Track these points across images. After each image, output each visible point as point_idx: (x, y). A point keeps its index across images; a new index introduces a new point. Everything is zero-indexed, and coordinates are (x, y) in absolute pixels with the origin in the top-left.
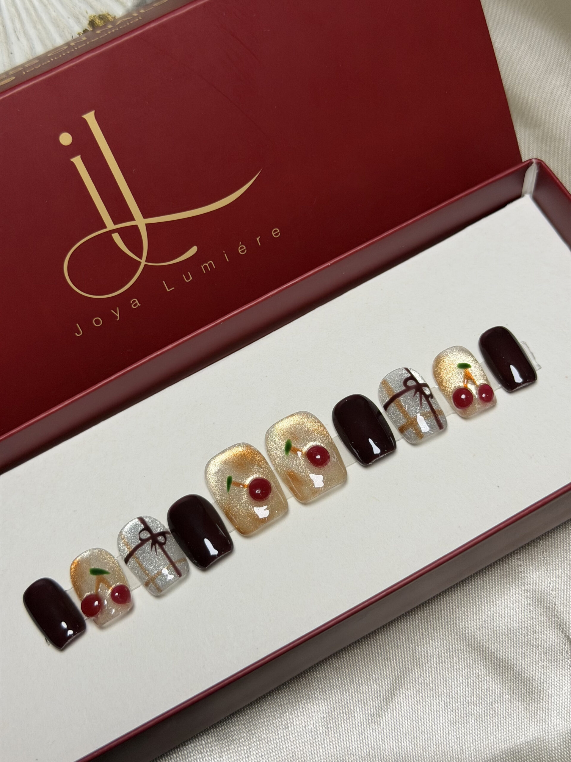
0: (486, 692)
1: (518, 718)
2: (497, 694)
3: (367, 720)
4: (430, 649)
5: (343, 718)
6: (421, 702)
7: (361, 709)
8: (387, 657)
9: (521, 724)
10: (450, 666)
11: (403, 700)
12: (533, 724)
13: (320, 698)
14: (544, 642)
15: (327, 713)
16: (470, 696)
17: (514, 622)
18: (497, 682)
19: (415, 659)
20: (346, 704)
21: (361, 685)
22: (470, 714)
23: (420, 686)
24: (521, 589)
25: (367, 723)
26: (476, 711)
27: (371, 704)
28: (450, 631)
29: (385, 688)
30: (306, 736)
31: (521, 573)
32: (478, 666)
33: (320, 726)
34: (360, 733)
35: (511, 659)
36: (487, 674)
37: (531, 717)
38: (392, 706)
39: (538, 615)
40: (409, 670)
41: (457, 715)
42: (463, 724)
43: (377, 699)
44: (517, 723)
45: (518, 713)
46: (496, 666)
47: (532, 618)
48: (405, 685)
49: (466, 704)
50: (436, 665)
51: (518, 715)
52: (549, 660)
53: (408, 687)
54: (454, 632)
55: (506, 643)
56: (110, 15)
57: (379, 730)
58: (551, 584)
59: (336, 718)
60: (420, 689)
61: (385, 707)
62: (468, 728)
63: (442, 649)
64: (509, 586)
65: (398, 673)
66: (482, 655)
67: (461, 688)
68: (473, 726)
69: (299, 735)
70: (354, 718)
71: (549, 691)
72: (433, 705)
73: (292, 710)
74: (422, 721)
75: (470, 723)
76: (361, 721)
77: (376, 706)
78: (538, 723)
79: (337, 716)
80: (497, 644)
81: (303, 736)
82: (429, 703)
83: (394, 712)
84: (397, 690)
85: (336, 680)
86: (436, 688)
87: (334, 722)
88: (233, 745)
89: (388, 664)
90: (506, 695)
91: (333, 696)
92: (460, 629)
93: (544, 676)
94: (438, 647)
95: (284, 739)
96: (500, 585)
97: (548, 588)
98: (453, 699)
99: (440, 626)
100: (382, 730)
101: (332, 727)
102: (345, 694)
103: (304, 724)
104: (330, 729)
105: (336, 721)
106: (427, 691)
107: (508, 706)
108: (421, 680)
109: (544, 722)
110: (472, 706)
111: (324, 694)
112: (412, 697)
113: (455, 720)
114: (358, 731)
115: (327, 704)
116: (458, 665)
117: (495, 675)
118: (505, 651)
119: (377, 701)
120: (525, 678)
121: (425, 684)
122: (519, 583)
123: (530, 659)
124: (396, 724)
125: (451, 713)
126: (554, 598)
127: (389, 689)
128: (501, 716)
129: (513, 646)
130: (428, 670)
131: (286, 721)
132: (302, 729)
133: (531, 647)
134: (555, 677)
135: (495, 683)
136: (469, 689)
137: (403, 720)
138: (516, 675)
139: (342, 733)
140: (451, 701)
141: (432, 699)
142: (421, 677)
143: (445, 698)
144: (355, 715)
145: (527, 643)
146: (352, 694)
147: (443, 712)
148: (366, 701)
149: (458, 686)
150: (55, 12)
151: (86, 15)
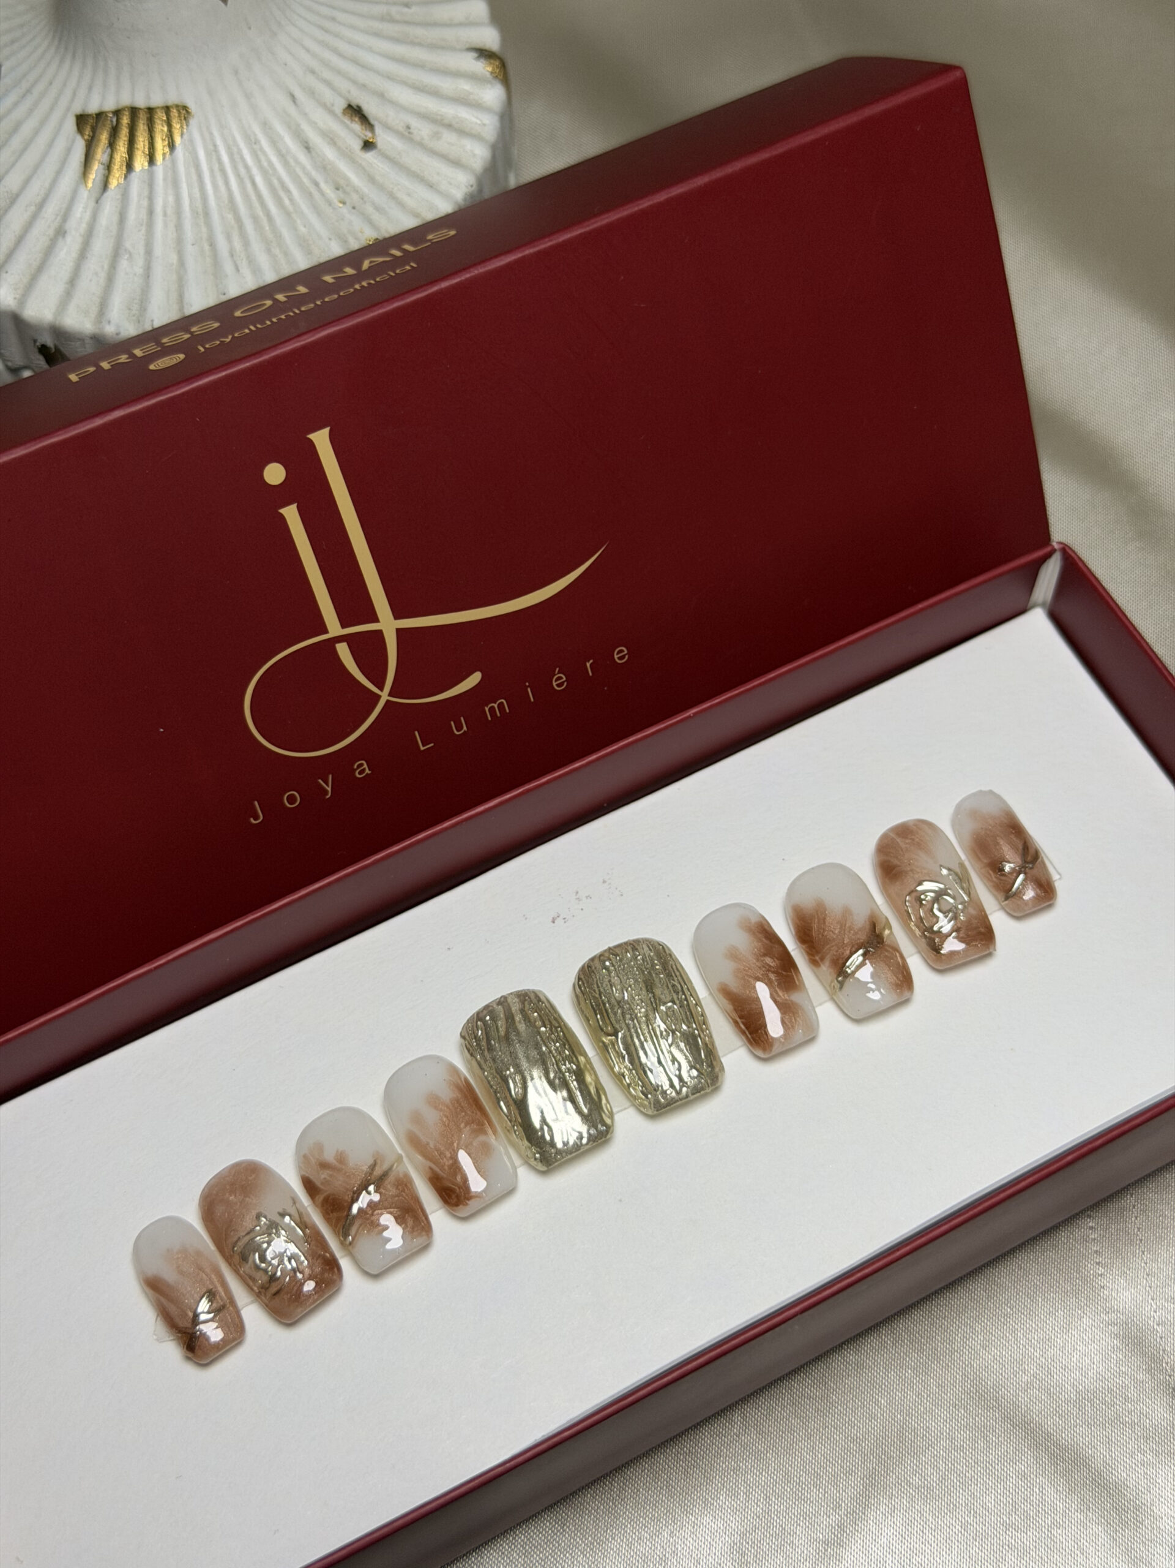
0: (1038, 1505)
1: (1098, 1556)
2: (1058, 1509)
3: (816, 1551)
4: (933, 1424)
6: (917, 1521)
7: (805, 1530)
8: (852, 1435)
10: (970, 1456)
11: (884, 1517)
14: (1145, 1419)
15: (740, 1535)
16: (1009, 1513)
17: (1088, 1379)
18: (1058, 1488)
21: (804, 1486)
22: (1009, 1546)
23: (915, 1491)
25: (815, 1557)
26: (1021, 1540)
27: (823, 1522)
29: (850, 1494)
31: (1102, 1290)
32: (1023, 1457)
35: (1084, 1447)
36: (1041, 1473)
38: (863, 1527)
39: (1133, 1368)
40: (895, 1461)
42: (996, 1563)
43: (834, 1513)
46: (1057, 1458)
48: (888, 1488)
49: (1001, 1527)
51: (1098, 1551)
53: (892, 1493)
54: (977, 1394)
55: (1075, 1418)
58: (1156, 1312)
60: (915, 1497)
61: (849, 1529)
63: (955, 1425)
64: (1079, 1312)
65: (874, 1465)
66: (1029, 1438)
67: (991, 1498)
71: (1154, 1508)
72: (939, 1527)
73: (674, 1527)
74: (919, 1557)
76: (805, 1552)
77: (833, 1525)
80: (1057, 1420)
82: (932, 1523)
83: (866, 1538)
84: (873, 1497)
85: (758, 1473)
86: (945, 1495)
89: (855, 1448)
90: (1076, 1513)
91: (751, 1504)
92: (989, 1388)
93: (1145, 1481)
94: (948, 1421)
96: (1063, 1309)
97: (1152, 1319)
98: (976, 1518)
99: (952, 1382)
101: (750, 1563)
102: (775, 1502)
106: (928, 1501)
107: (1079, 1532)
108: (917, 1481)
111: (735, 1500)
112: (900, 1511)
113: (981, 1557)
116: (986, 1454)
117: (1056, 1475)
118: (1072, 1432)
119: (835, 1516)
120: (1110, 1483)
121: (924, 1488)
122: (1099, 1308)
123: (1119, 1449)
124: (871, 1560)
126: (1161, 1338)
127: (858, 1496)
128: (1065, 1551)
129: (1087, 1423)
130: (929, 1463)
131: (663, 1547)
133: (1121, 1425)
135: (1055, 1491)
136: (1006, 1499)
137: (883, 1554)
138: (1094, 1476)
140: (973, 1520)
141: (938, 1517)
142: (917, 1475)
143: (962, 1516)
144: (793, 1542)
145: (1113, 1419)
146: (788, 1501)
147: (958, 1541)
148: (815, 1515)
149: (986, 1493)
150: (305, 226)
151: (359, 235)
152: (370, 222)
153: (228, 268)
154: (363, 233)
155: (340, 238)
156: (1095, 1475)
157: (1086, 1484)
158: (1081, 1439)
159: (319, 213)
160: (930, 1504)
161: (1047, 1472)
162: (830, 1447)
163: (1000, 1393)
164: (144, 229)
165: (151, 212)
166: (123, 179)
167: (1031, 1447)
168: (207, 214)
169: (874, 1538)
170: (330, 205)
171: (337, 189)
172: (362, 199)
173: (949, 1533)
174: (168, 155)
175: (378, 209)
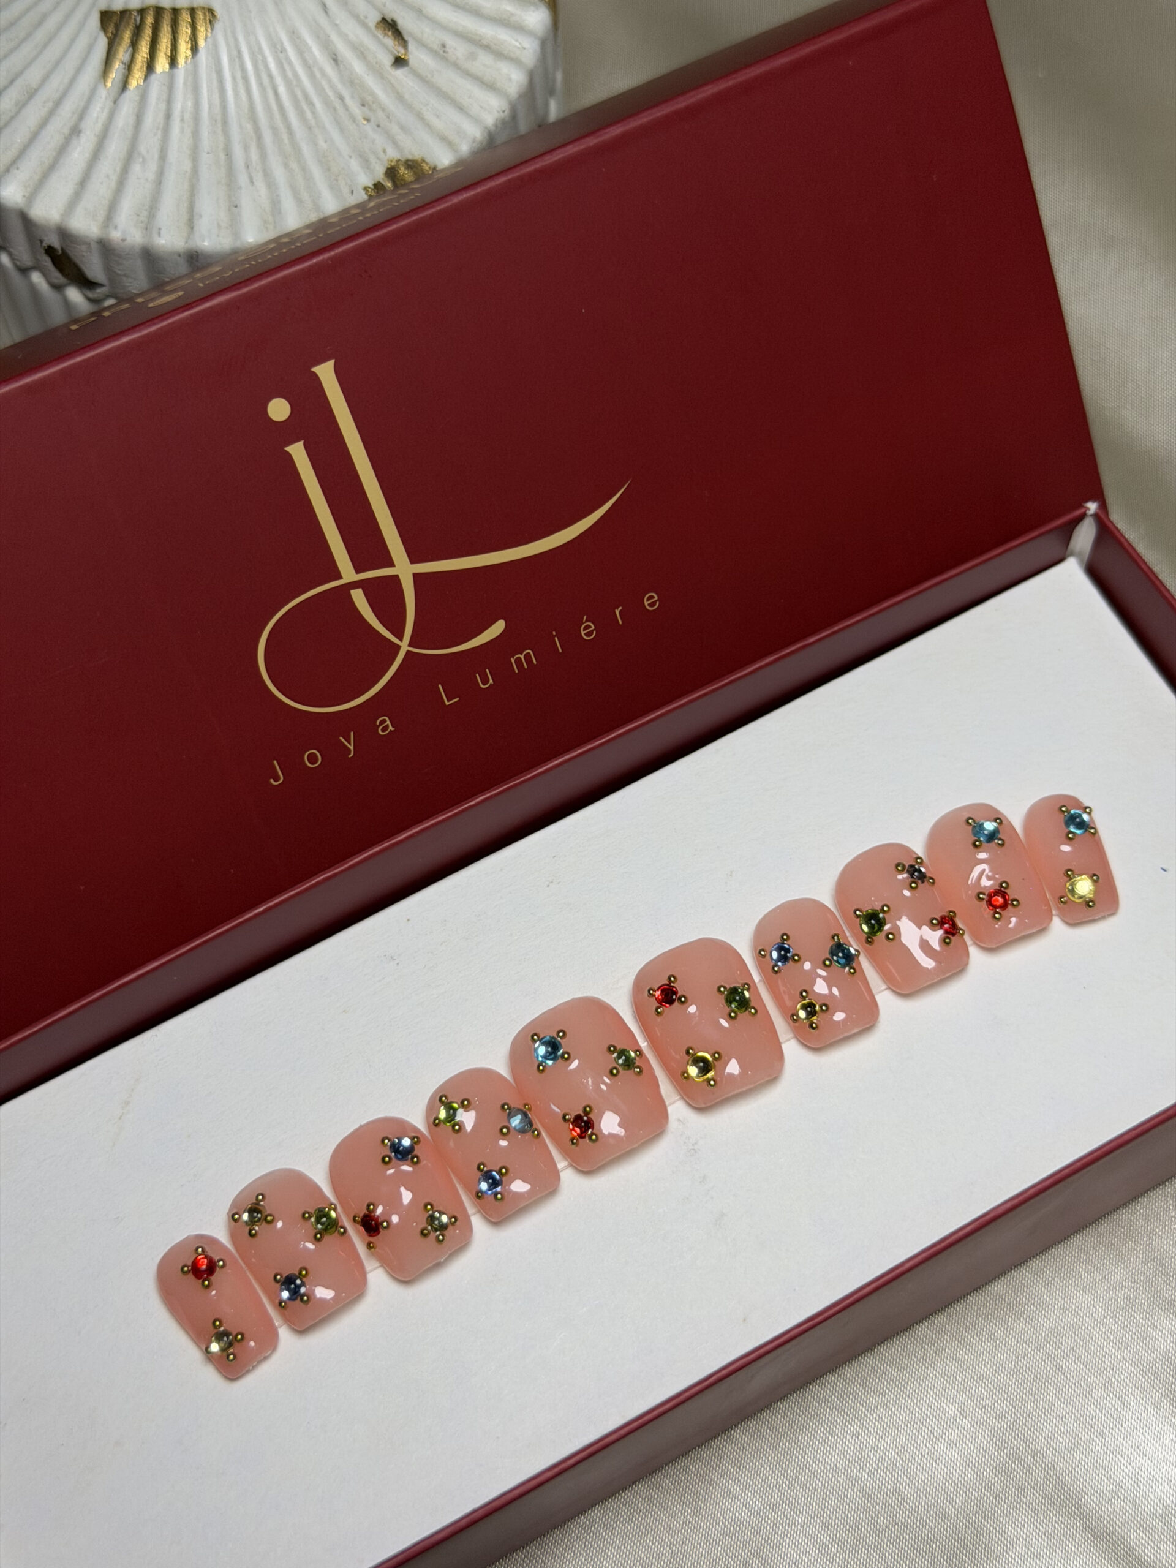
56: (427, 164)
150: (326, 142)
151: (382, 155)
152: (395, 143)
153: (243, 179)
154: (384, 151)
155: (361, 156)
159: (342, 129)
164: (160, 132)
165: (168, 116)
166: (142, 81)
168: (225, 122)
170: (354, 121)
171: (363, 105)
172: (388, 117)
174: (190, 58)
175: (403, 128)
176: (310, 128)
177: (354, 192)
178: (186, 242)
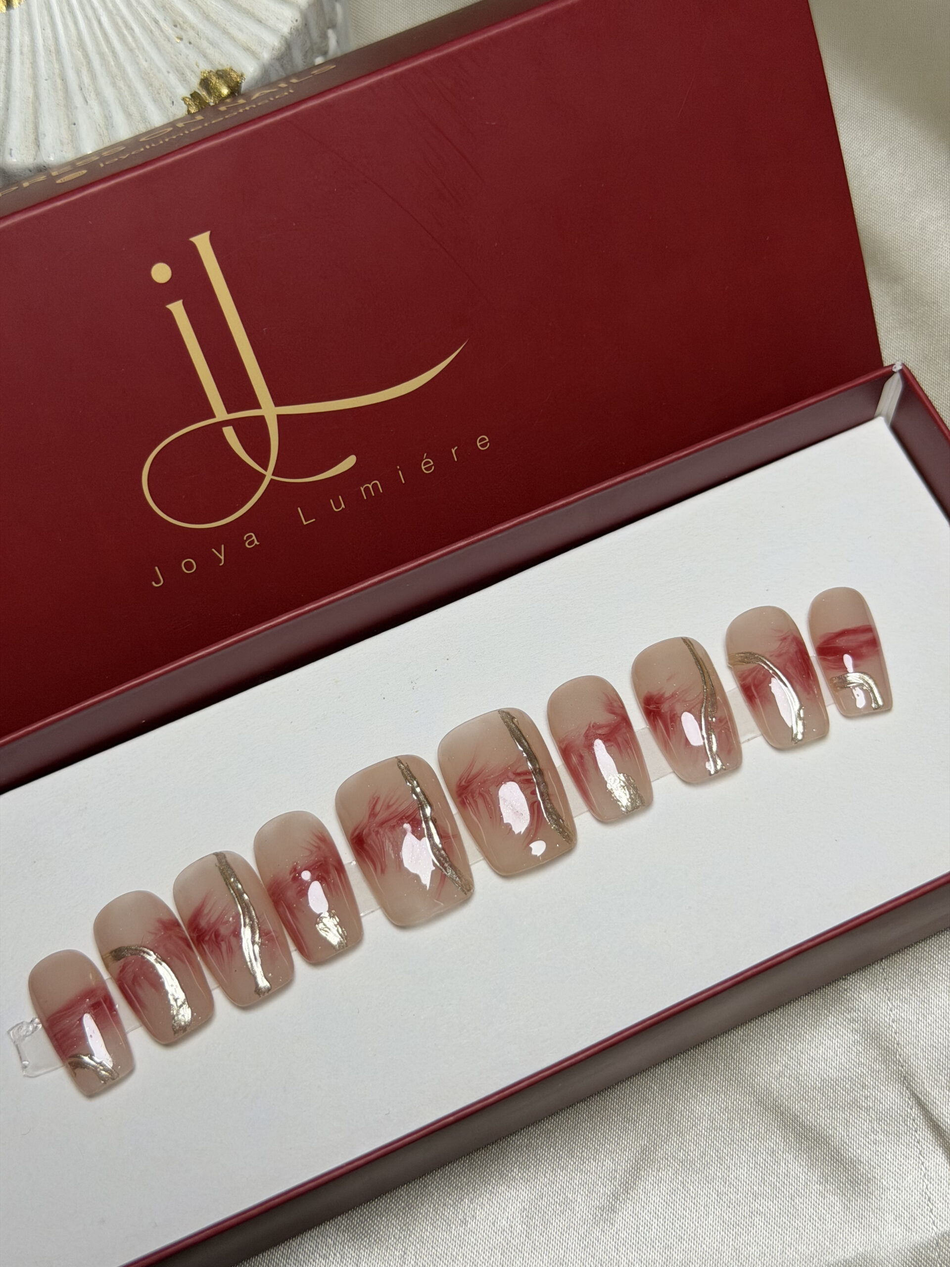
0: (784, 1178)
2: (801, 1182)
3: (593, 1216)
4: (697, 1107)
5: (556, 1212)
6: (680, 1191)
7: (585, 1197)
8: (628, 1116)
9: (838, 1231)
10: (728, 1134)
11: (652, 1187)
12: (856, 1233)
13: (520, 1177)
14: (878, 1103)
15: (529, 1202)
16: (759, 1184)
17: (831, 1069)
18: (802, 1163)
19: (673, 1122)
20: (560, 1190)
21: (585, 1160)
22: (757, 1213)
23: (679, 1165)
24: (844, 1018)
25: (592, 1221)
26: (768, 1208)
27: (600, 1191)
28: (731, 1080)
29: (624, 1167)
30: (496, 1238)
31: (845, 992)
32: (773, 1136)
33: (517, 1222)
34: (581, 1236)
35: (825, 1127)
36: (787, 1149)
37: (854, 1221)
38: (634, 1195)
39: (870, 1059)
40: (663, 1138)
41: (737, 1214)
42: (746, 1227)
43: (610, 1184)
44: (830, 1229)
45: (833, 1214)
46: (802, 1138)
47: (861, 1064)
48: (656, 1162)
49: (752, 1196)
50: (706, 1133)
51: (834, 1218)
52: (885, 1132)
53: (660, 1166)
57: (611, 1233)
58: (892, 1011)
59: (544, 1210)
60: (679, 1170)
61: (622, 1197)
62: (753, 1234)
63: (716, 1108)
64: (826, 1012)
65: (646, 1142)
66: (779, 1119)
67: (744, 1170)
68: (761, 1231)
69: (483, 1237)
70: (573, 1213)
71: (883, 1181)
72: (699, 1196)
73: (474, 1195)
74: (680, 1221)
75: (756, 1227)
76: (584, 1217)
77: (609, 1194)
78: (864, 1230)
79: (546, 1208)
80: (804, 1103)
81: (491, 1238)
82: (693, 1192)
83: (636, 1205)
84: (643, 1170)
85: (547, 1149)
86: (704, 1168)
87: (540, 1218)
88: (377, 1247)
89: (630, 1127)
91: (540, 1175)
92: (746, 1076)
93: (877, 1157)
94: (710, 1104)
95: (460, 1241)
97: (888, 1017)
98: (731, 1188)
99: (715, 1071)
100: (617, 1233)
101: (537, 1225)
102: (560, 1174)
103: (493, 1219)
104: (534, 1228)
105: (543, 1215)
106: (690, 1173)
107: (818, 1201)
108: (681, 1155)
109: (874, 1230)
110: (760, 1200)
111: (525, 1172)
112: (666, 1182)
113: (734, 1221)
114: (579, 1234)
115: (531, 1188)
116: (741, 1134)
117: (800, 1152)
118: (816, 1115)
119: (611, 1186)
120: (846, 1159)
121: (687, 1162)
122: (843, 1008)
123: (855, 1130)
124: (640, 1224)
125: (727, 1209)
126: (896, 1033)
127: (631, 1169)
128: (806, 1217)
129: (829, 1107)
130: (693, 1141)
131: (464, 1212)
132: (490, 1226)
133: (858, 1109)
134: (893, 1160)
135: (799, 1165)
136: (757, 1172)
137: (650, 1218)
139: (553, 1236)
140: (728, 1190)
141: (698, 1187)
142: (682, 1151)
143: (718, 1186)
144: (574, 1208)
145: (851, 1103)
146: (571, 1173)
147: (714, 1208)
148: (593, 1185)
149: (739, 1167)
150: (146, 61)
151: (195, 68)
152: (205, 56)
153: (78, 100)
154: (198, 66)
155: (177, 71)
156: (834, 1152)
157: (826, 1160)
158: (823, 1121)
159: (159, 48)
160: (691, 1176)
161: (792, 1149)
162: (609, 1127)
163: (756, 1080)
165: (9, 51)
167: (780, 1127)
168: (58, 51)
169: (643, 1204)
170: (169, 41)
171: (175, 26)
172: (198, 35)
173: (707, 1201)
175: (212, 43)
176: (131, 50)
177: (175, 103)
178: (35, 159)
